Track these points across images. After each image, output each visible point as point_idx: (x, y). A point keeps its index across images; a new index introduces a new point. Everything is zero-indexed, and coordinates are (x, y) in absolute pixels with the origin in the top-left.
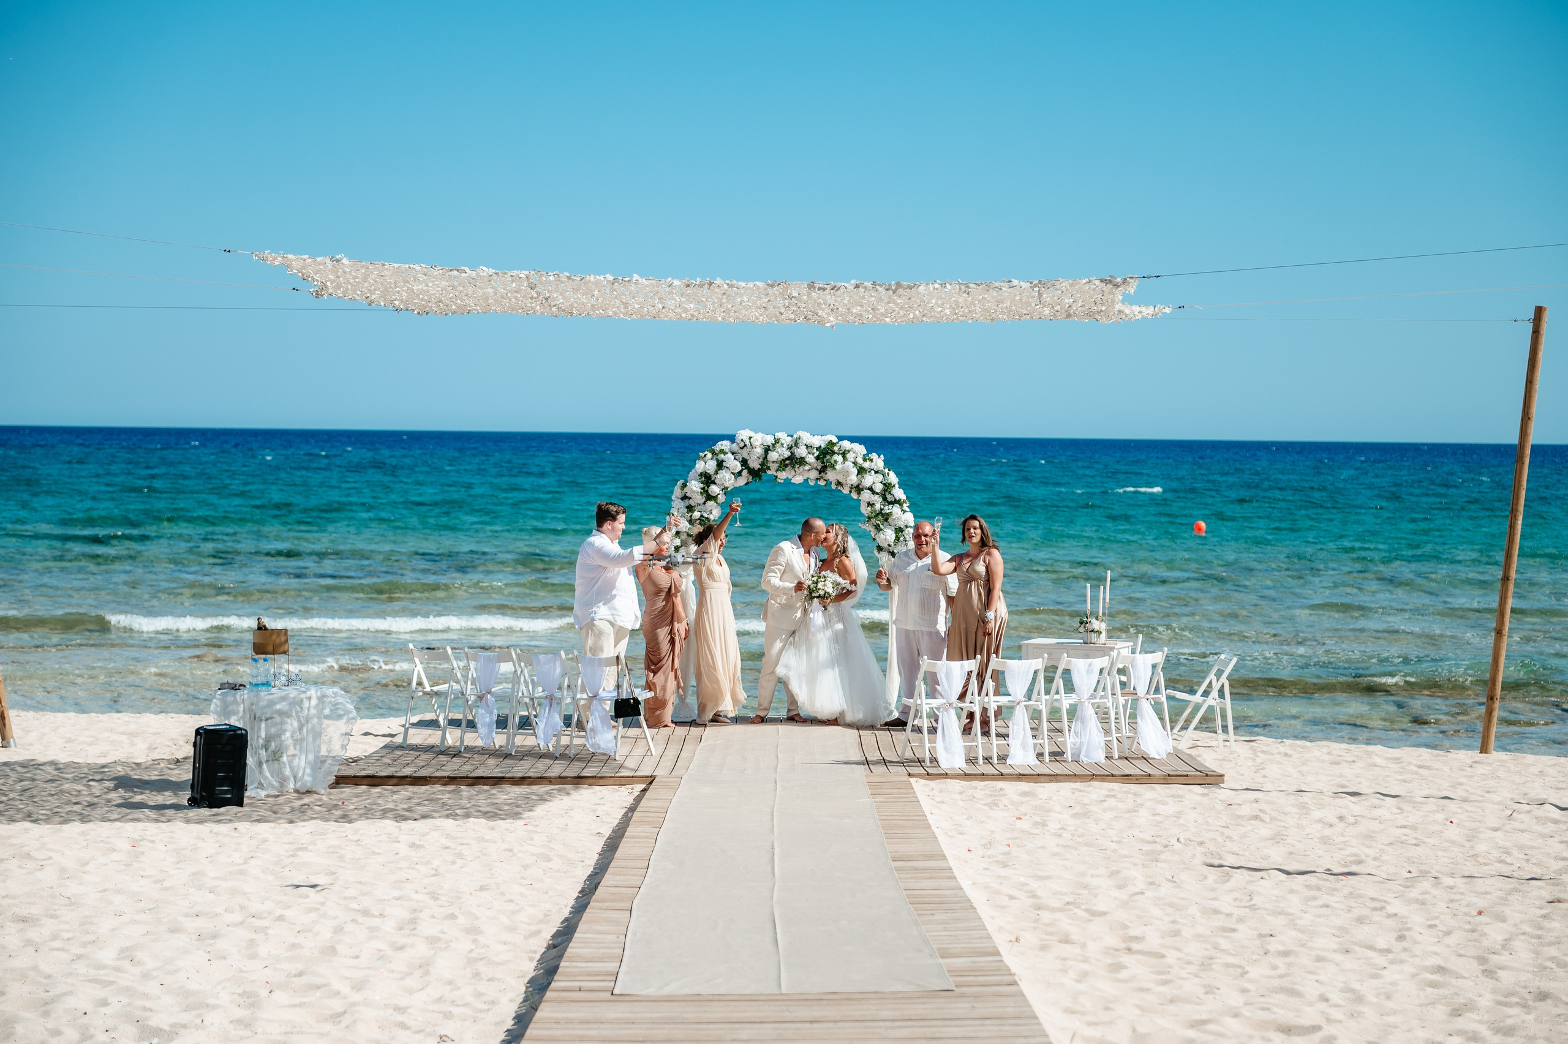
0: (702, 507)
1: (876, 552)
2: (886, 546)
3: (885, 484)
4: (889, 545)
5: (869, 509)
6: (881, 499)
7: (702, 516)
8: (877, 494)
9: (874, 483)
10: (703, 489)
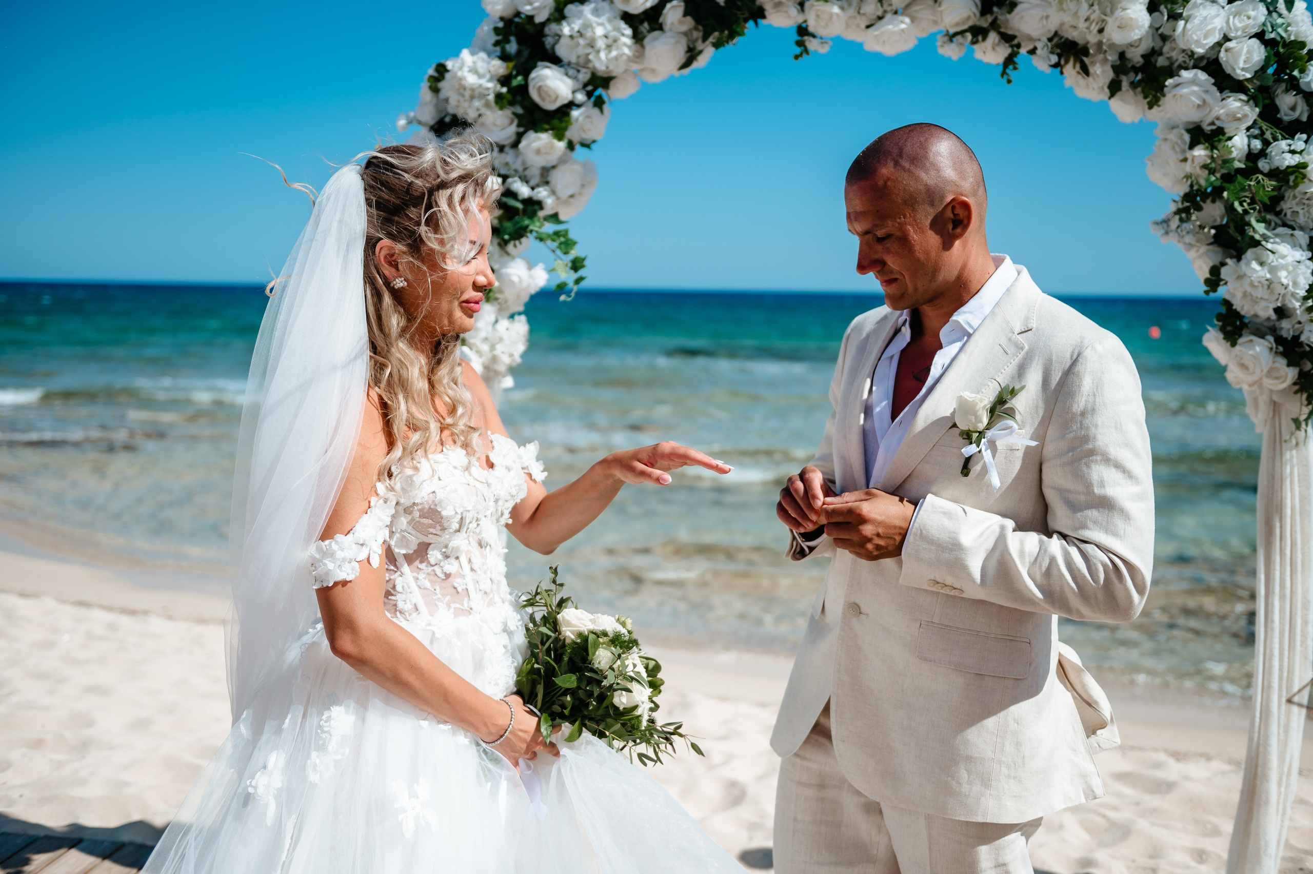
0: (509, 156)
1: (1213, 342)
2: (1266, 311)
3: (1270, 44)
4: (1282, 312)
5: (1200, 152)
6: (1252, 113)
7: (509, 193)
8: (1237, 86)
9: (1227, 39)
10: (504, 80)
